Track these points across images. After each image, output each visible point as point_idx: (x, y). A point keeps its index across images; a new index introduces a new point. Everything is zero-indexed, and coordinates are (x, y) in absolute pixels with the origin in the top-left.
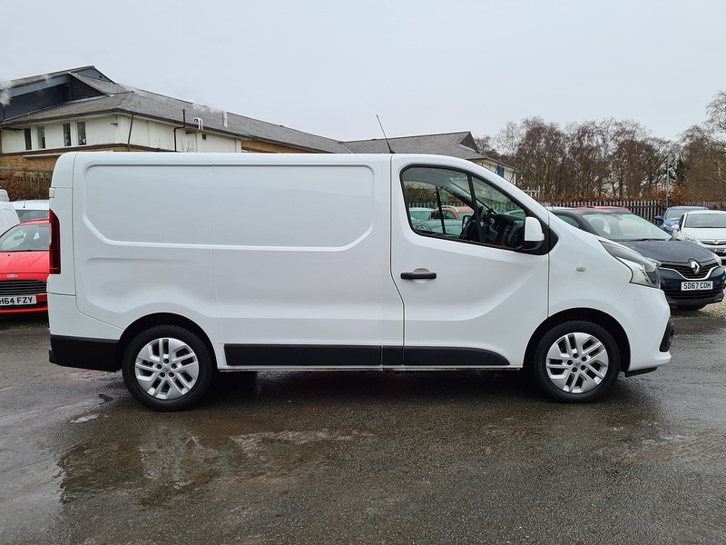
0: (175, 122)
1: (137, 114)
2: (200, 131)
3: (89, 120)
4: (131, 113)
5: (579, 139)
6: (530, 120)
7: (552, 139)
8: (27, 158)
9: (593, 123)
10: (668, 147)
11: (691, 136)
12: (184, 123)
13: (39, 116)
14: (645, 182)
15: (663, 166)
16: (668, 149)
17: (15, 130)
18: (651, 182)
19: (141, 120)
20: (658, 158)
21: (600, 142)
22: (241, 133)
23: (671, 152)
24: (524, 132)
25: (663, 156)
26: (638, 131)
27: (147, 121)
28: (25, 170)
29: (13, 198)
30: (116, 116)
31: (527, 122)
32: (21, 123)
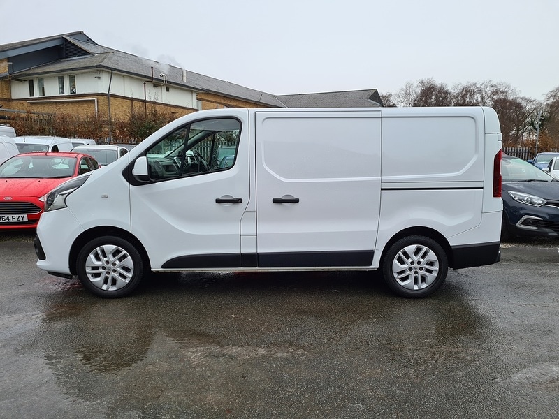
0: (145, 77)
1: (115, 70)
2: (165, 84)
3: (78, 73)
4: (111, 69)
5: (463, 97)
6: (425, 81)
7: (441, 96)
8: (31, 103)
9: (475, 84)
10: (533, 105)
11: (555, 96)
12: (152, 78)
13: (40, 70)
14: (513, 132)
15: (528, 119)
16: (533, 107)
17: (21, 80)
18: (518, 132)
19: (118, 75)
20: (524, 113)
21: (479, 99)
22: (196, 87)
23: (535, 108)
24: (419, 90)
25: (528, 112)
26: (510, 92)
27: (123, 76)
28: (28, 112)
29: (19, 134)
30: (99, 72)
31: (422, 83)
32: (26, 75)
